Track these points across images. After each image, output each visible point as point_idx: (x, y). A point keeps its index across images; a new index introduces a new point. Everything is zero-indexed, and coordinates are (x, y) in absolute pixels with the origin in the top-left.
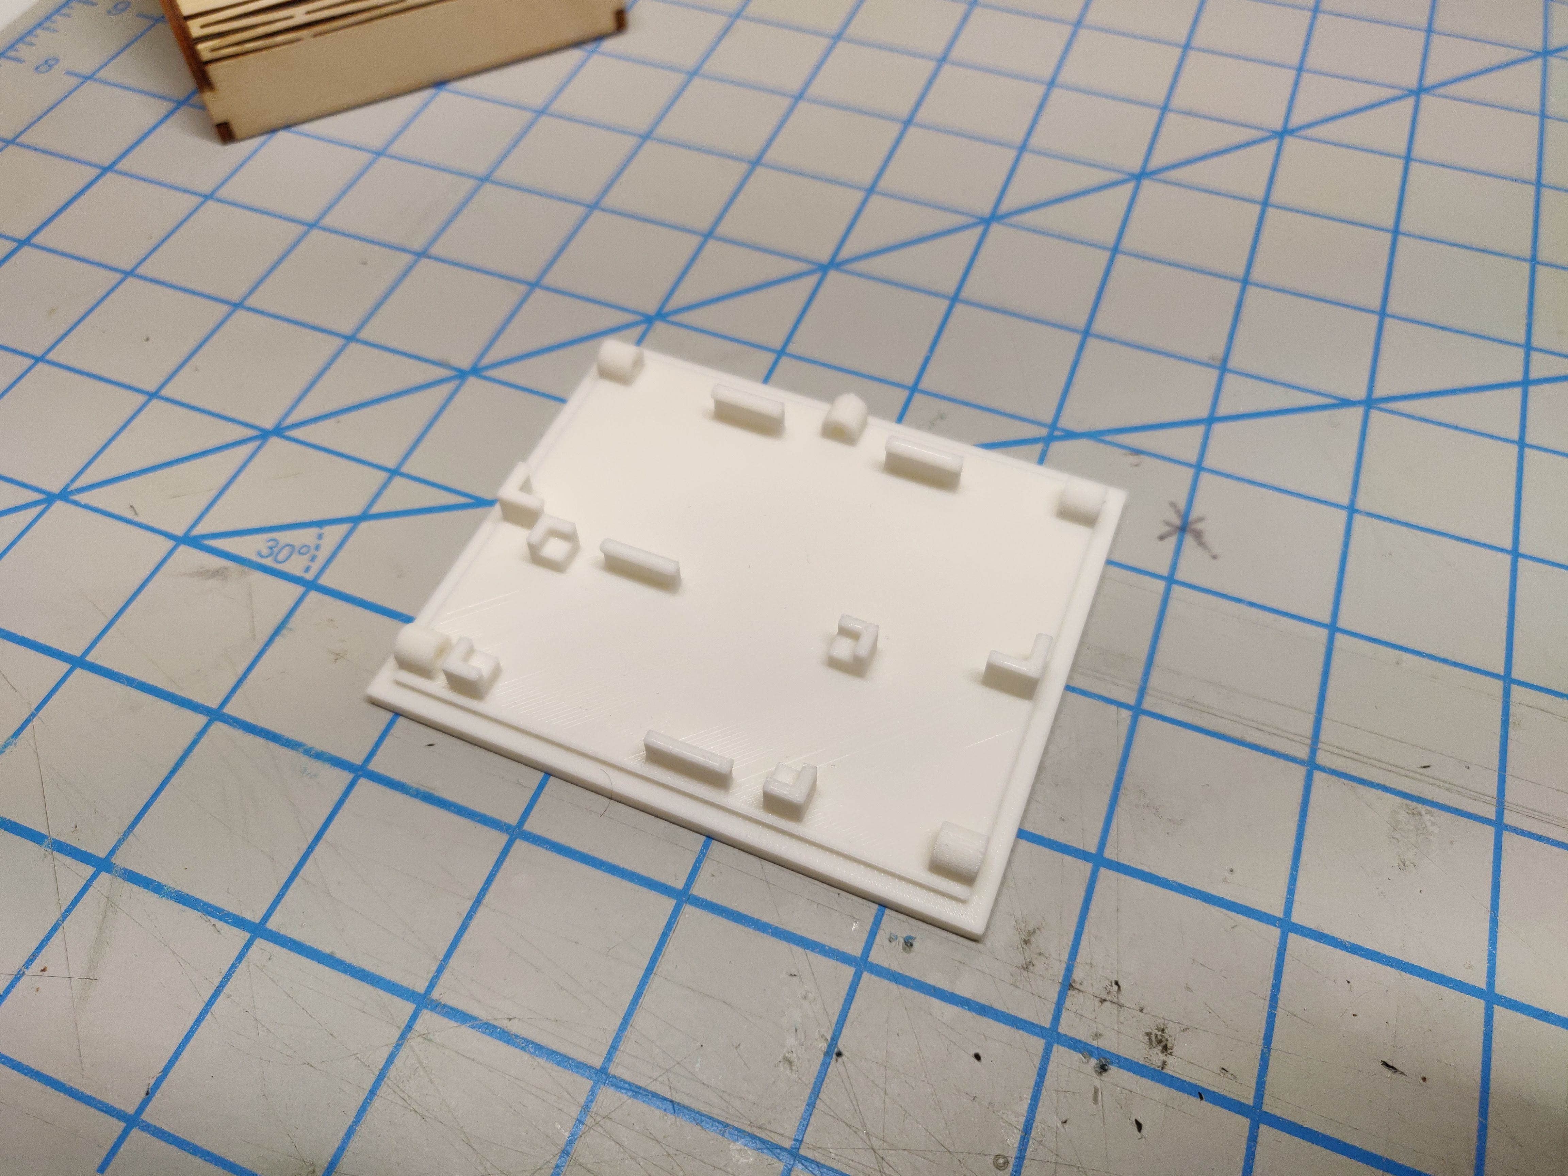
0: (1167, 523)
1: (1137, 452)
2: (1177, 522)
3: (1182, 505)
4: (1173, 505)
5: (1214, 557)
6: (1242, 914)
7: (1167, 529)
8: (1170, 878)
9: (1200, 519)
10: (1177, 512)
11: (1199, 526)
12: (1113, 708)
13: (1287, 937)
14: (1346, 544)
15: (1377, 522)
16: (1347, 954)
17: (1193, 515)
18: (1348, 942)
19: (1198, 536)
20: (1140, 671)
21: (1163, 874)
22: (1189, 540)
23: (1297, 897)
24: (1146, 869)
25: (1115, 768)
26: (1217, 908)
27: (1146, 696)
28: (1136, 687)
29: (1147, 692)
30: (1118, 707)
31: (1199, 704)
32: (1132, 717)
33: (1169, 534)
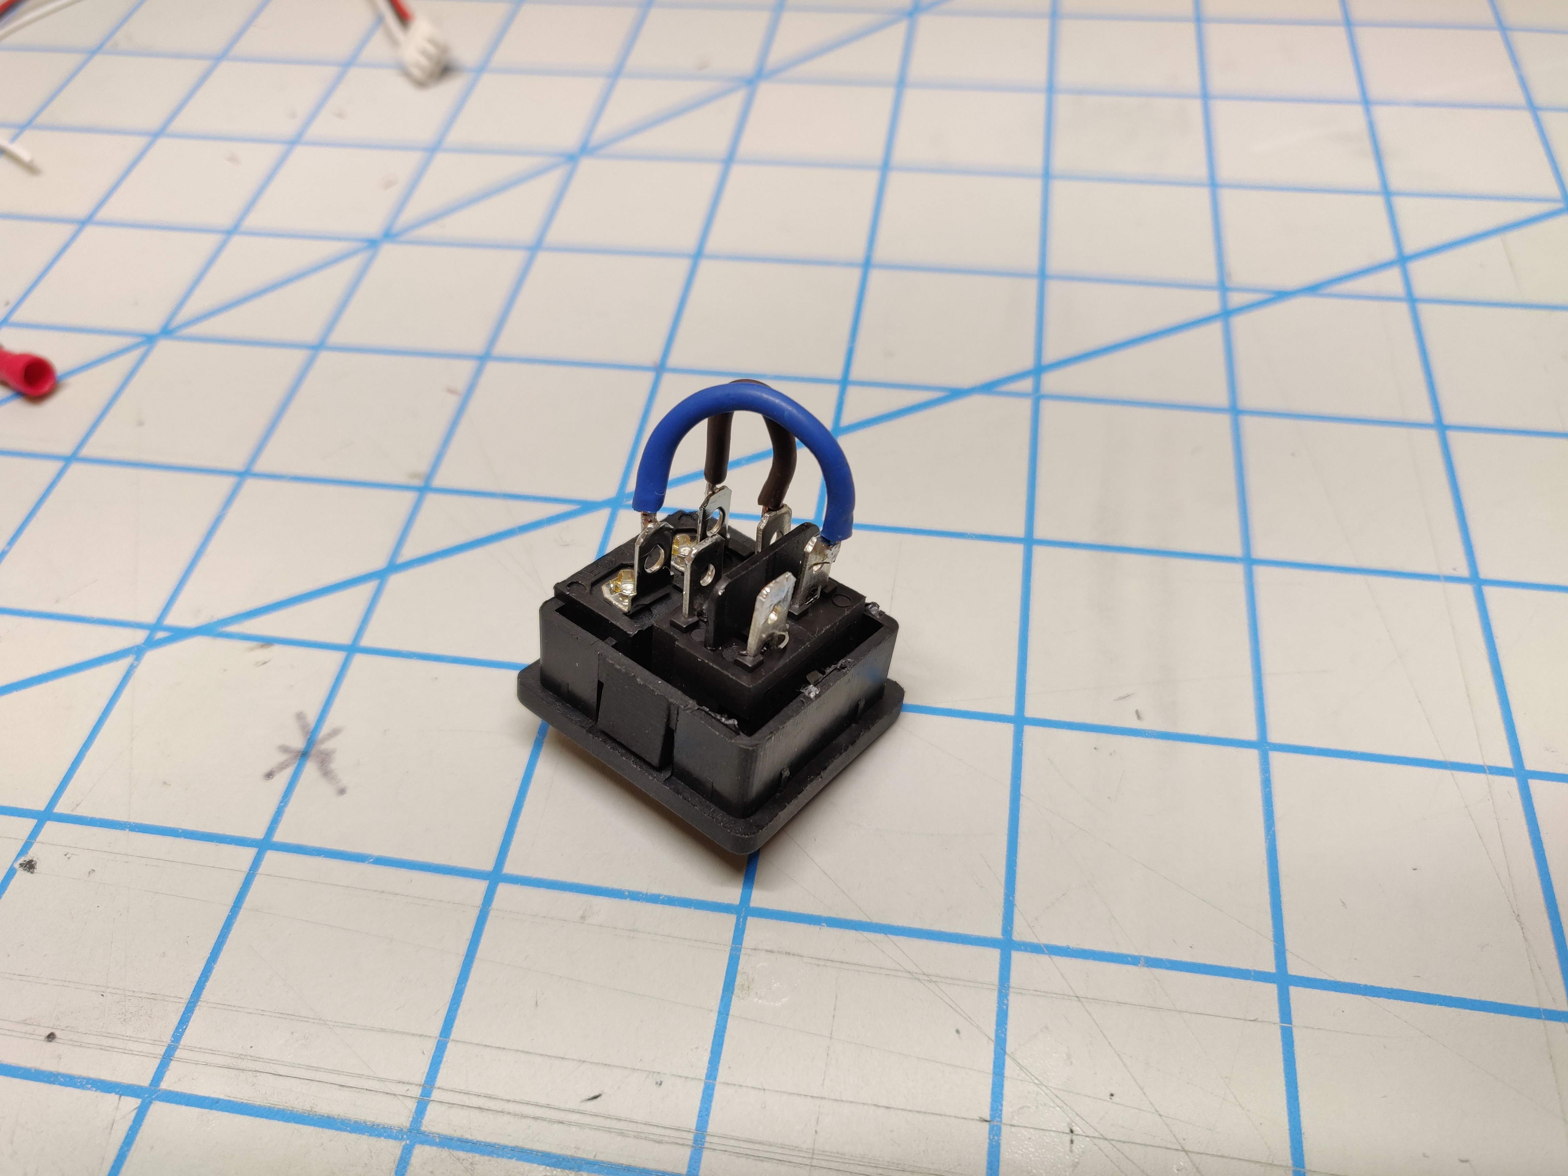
0: (284, 749)
1: (267, 642)
2: (298, 743)
3: (312, 718)
4: (300, 716)
5: (342, 792)
7: (282, 758)
9: (335, 733)
10: (304, 727)
11: (328, 746)
12: (113, 1098)
17: (325, 730)
19: (325, 760)
20: (174, 1019)
22: (311, 769)
27: (172, 1063)
28: (161, 1050)
29: (175, 1056)
30: (121, 1095)
31: (256, 1059)
32: (137, 1109)
33: (282, 766)
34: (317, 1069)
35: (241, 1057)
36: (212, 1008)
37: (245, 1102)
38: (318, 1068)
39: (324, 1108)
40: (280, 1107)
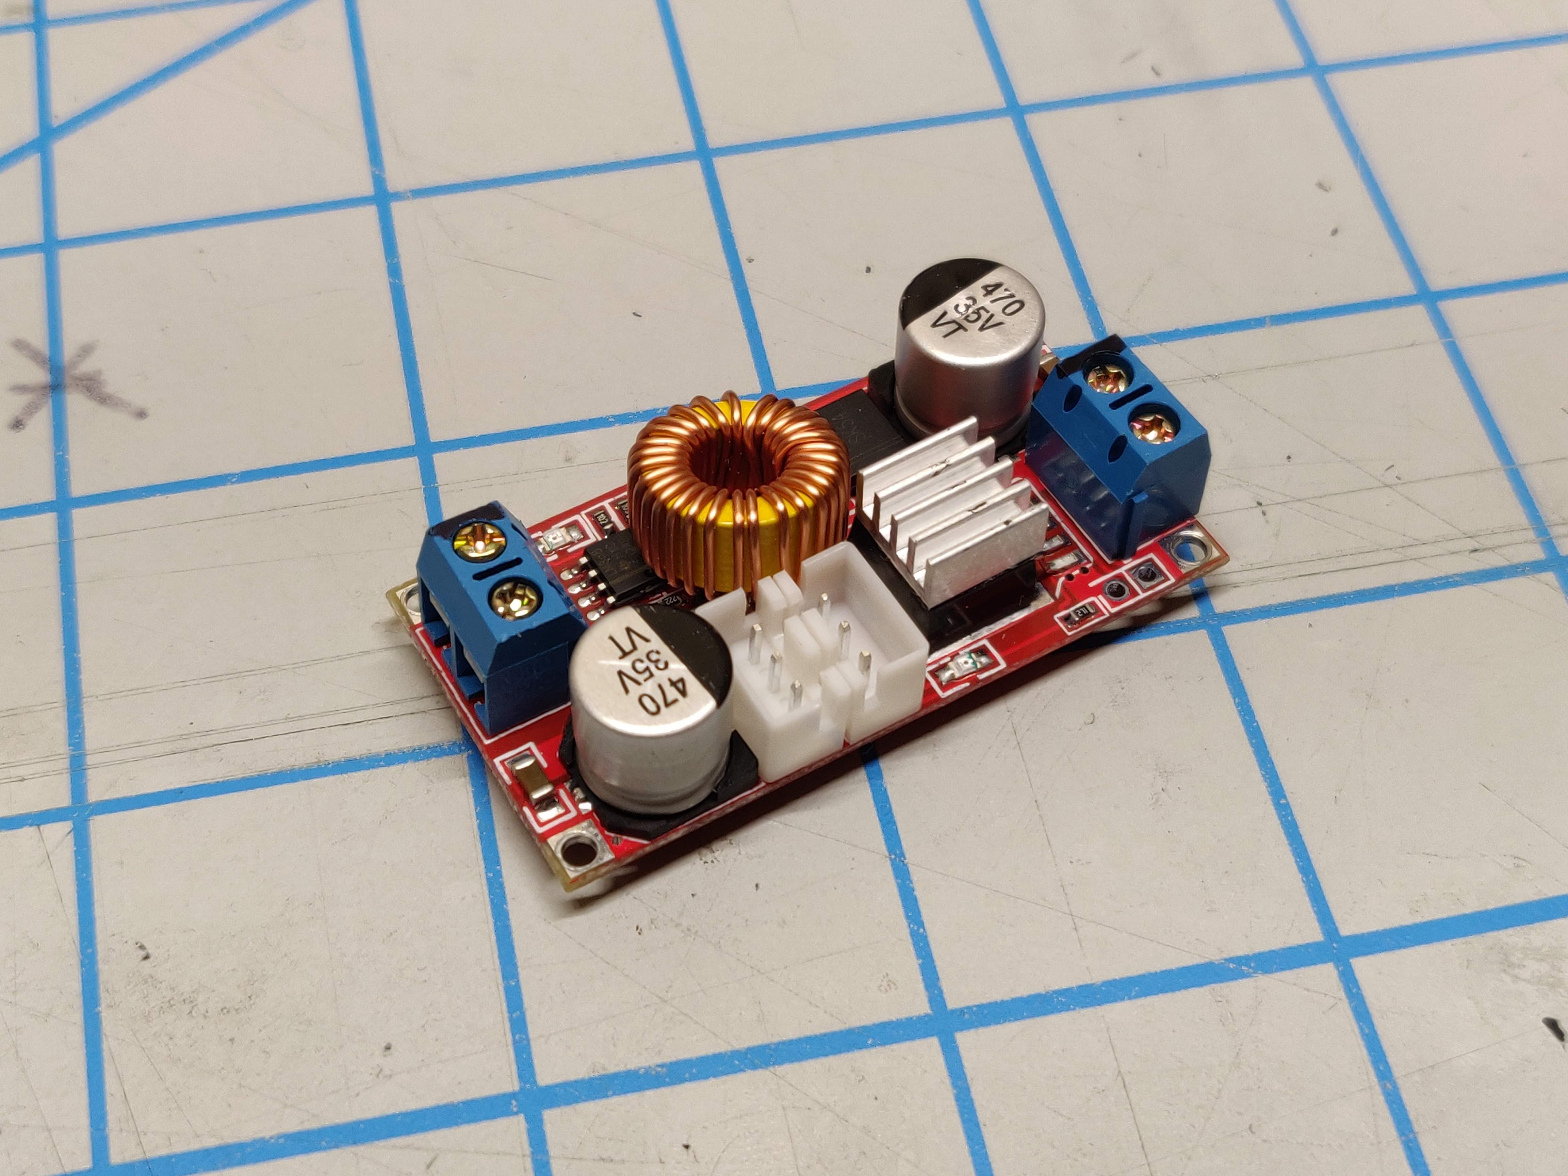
0: (21, 389)
2: (39, 376)
3: (39, 340)
4: (20, 345)
5: (141, 414)
6: (438, 1126)
7: (23, 400)
8: (267, 1134)
9: (86, 350)
10: (35, 356)
11: (86, 367)
12: (28, 832)
13: (541, 1121)
14: (394, 271)
15: (439, 202)
16: (665, 1091)
17: (69, 350)
18: (658, 1066)
19: (91, 385)
20: (59, 725)
21: (248, 1132)
22: (76, 403)
23: (533, 1030)
24: (210, 1142)
25: (74, 960)
26: (382, 1143)
27: (89, 772)
28: (64, 764)
29: (89, 763)
30: (38, 825)
31: (208, 733)
32: (72, 832)
33: (31, 409)
34: (301, 718)
35: (182, 737)
36: (107, 699)
37: (221, 780)
38: (300, 716)
39: (335, 753)
40: (274, 770)
